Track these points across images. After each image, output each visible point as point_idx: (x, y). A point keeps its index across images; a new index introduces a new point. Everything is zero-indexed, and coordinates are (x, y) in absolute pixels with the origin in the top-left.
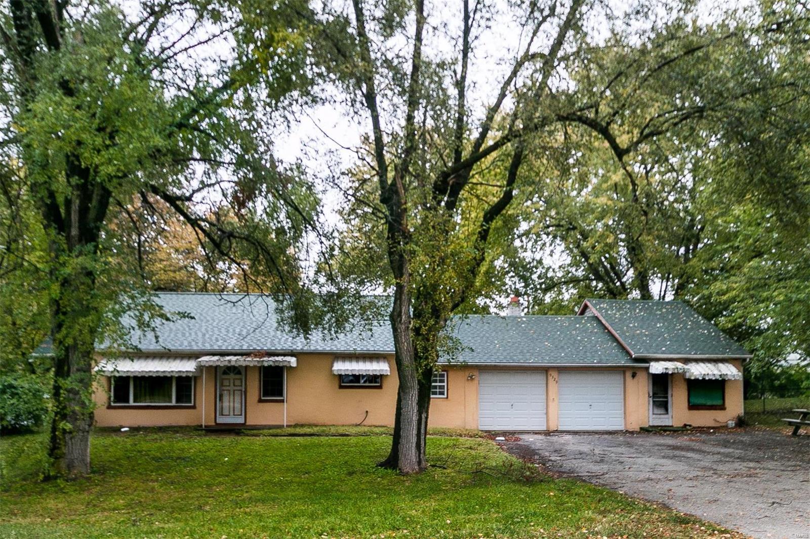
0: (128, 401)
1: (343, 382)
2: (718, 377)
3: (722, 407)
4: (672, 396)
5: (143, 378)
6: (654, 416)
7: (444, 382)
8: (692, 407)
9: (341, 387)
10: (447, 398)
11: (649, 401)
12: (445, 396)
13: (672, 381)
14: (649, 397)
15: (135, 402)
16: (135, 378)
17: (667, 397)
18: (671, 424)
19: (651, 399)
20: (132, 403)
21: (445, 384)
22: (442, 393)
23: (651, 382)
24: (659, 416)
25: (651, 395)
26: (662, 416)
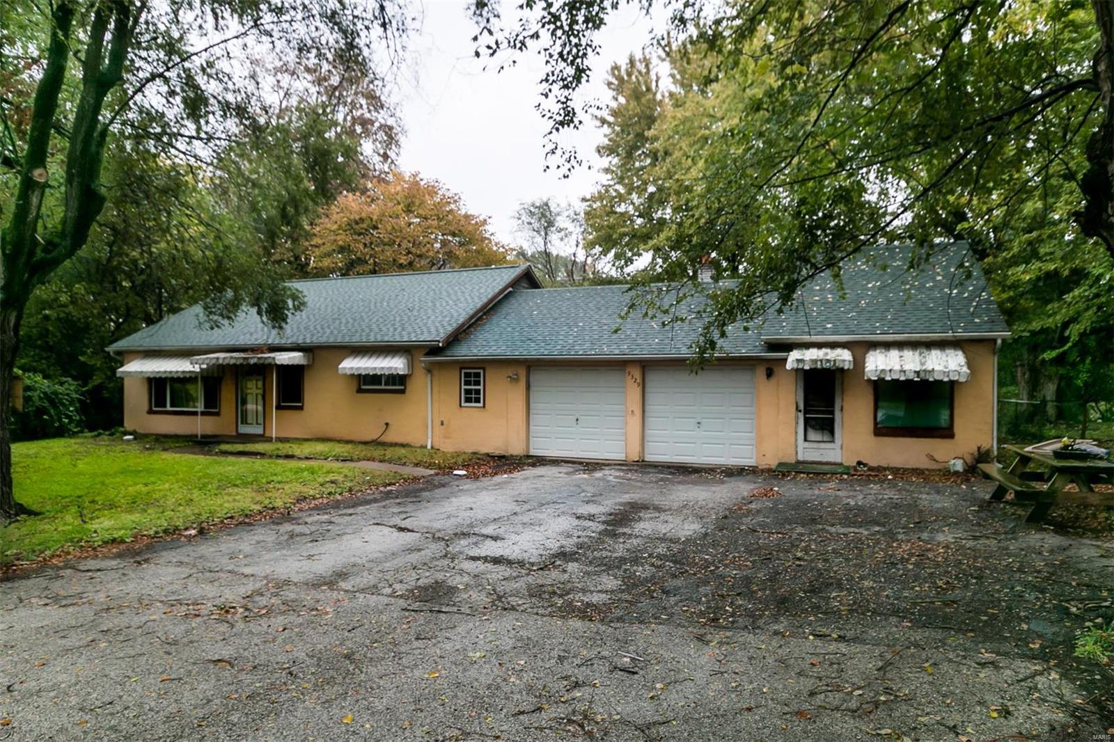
0: (165, 406)
1: (364, 384)
2: (911, 376)
3: (947, 433)
4: (842, 410)
5: (155, 378)
6: (807, 444)
7: (479, 385)
8: (880, 431)
9: (360, 391)
10: (484, 406)
11: (797, 418)
12: (481, 405)
13: (842, 383)
14: (798, 410)
15: (171, 406)
16: (172, 379)
17: (832, 413)
18: (839, 460)
19: (801, 416)
20: (169, 408)
21: (481, 387)
22: (478, 400)
23: (801, 384)
24: (815, 445)
25: (802, 407)
26: (823, 445)
